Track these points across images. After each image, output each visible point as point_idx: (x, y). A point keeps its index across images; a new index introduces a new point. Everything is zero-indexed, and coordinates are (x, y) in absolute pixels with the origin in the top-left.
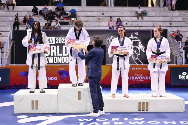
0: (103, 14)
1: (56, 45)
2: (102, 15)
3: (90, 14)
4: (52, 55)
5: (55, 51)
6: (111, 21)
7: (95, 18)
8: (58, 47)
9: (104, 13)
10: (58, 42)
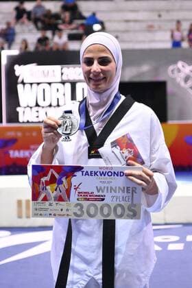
0: (160, 16)
1: (63, 83)
2: (157, 18)
3: (131, 16)
4: (54, 103)
5: (60, 95)
6: (178, 29)
7: (144, 25)
8: (68, 86)
9: (162, 13)
10: (67, 75)
